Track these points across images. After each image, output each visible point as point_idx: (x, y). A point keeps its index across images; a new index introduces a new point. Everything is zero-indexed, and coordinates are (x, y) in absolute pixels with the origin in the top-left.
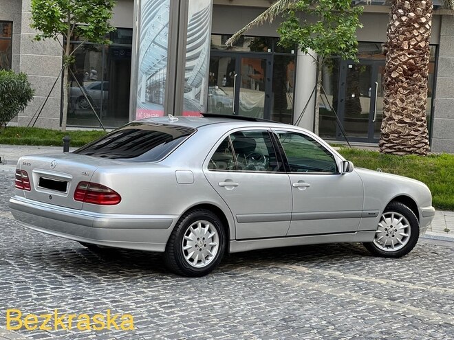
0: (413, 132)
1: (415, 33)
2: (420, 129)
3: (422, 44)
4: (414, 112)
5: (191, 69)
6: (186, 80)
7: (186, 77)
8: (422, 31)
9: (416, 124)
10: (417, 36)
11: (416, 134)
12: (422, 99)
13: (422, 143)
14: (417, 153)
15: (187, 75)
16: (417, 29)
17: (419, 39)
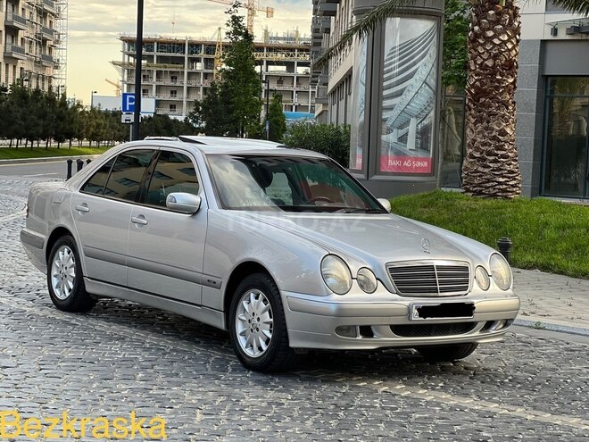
0: (480, 169)
1: (481, 50)
2: (491, 165)
3: (490, 63)
4: (484, 144)
5: (391, 108)
6: (385, 120)
7: (383, 117)
8: (489, 47)
9: (485, 160)
10: (483, 53)
11: (486, 170)
12: (493, 129)
13: (493, 181)
14: (484, 194)
15: (385, 115)
16: (481, 45)
17: (485, 56)
